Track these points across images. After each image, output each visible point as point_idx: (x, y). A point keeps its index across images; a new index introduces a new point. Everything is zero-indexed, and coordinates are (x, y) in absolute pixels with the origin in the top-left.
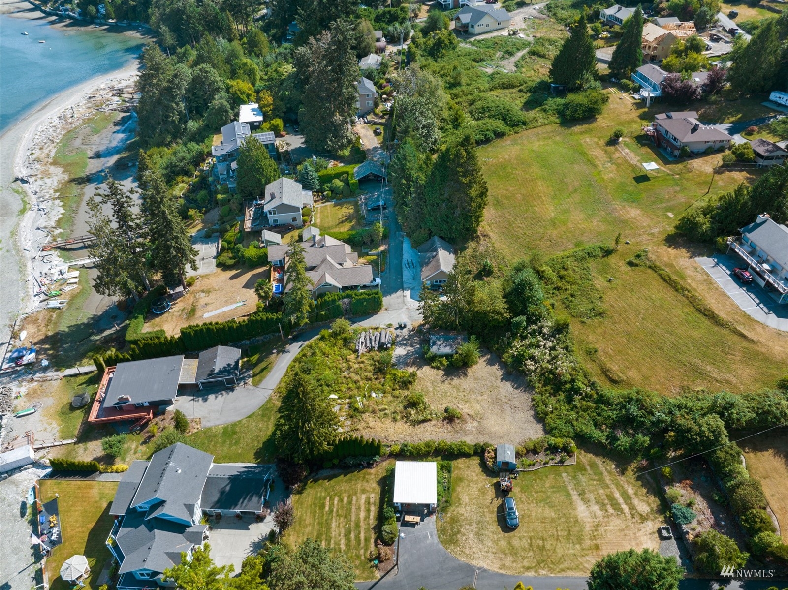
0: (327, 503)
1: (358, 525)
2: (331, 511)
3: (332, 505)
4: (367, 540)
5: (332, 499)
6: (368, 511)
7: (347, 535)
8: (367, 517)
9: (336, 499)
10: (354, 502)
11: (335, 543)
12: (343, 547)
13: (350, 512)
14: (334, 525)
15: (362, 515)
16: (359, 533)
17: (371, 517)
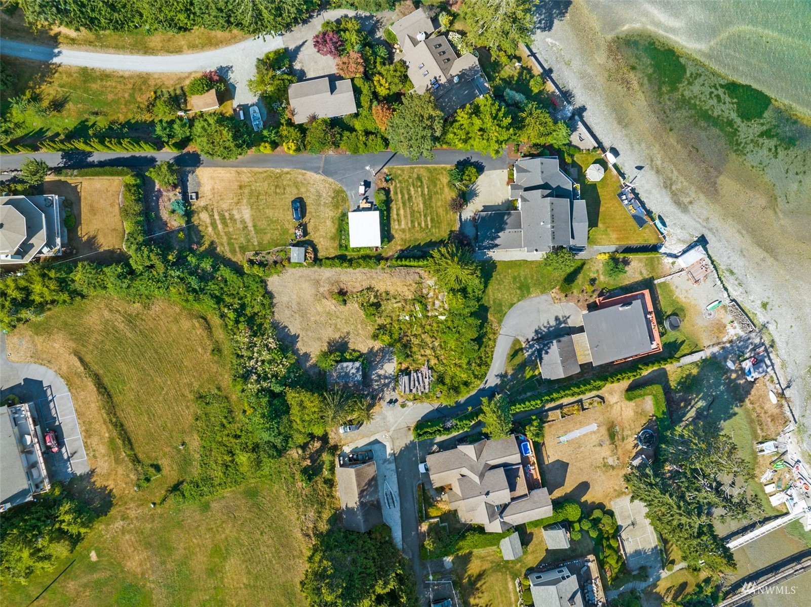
0: (429, 223)
1: (404, 204)
2: (425, 216)
3: (426, 221)
4: (396, 193)
5: (427, 226)
6: (398, 215)
7: (410, 197)
8: (398, 210)
9: (423, 224)
10: (409, 222)
11: (418, 191)
12: (412, 189)
13: (411, 214)
14: (421, 206)
15: (402, 212)
16: (402, 198)
17: (395, 210)
